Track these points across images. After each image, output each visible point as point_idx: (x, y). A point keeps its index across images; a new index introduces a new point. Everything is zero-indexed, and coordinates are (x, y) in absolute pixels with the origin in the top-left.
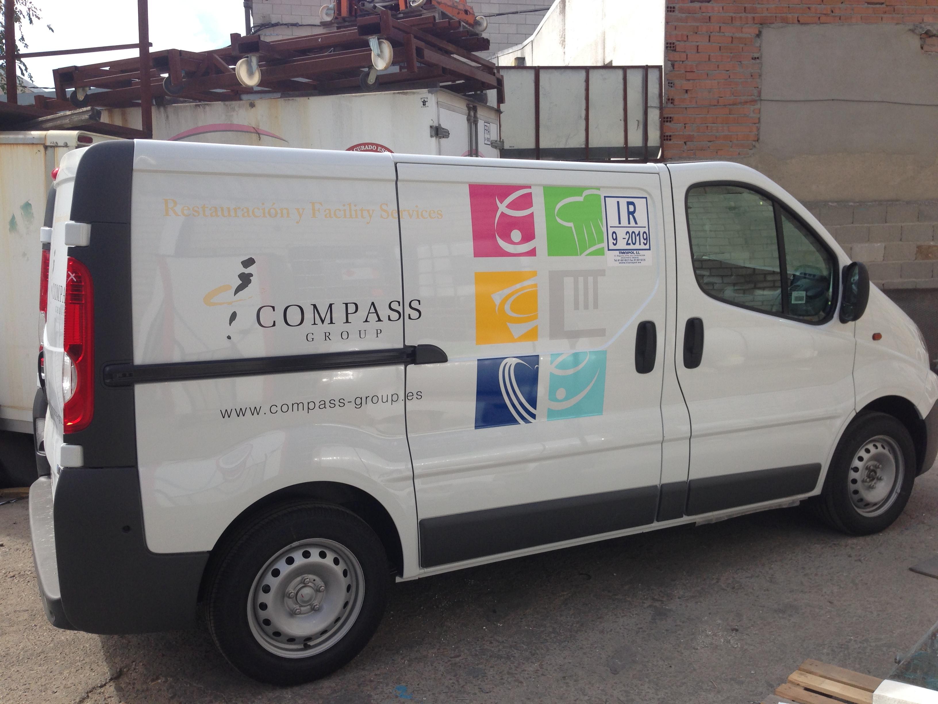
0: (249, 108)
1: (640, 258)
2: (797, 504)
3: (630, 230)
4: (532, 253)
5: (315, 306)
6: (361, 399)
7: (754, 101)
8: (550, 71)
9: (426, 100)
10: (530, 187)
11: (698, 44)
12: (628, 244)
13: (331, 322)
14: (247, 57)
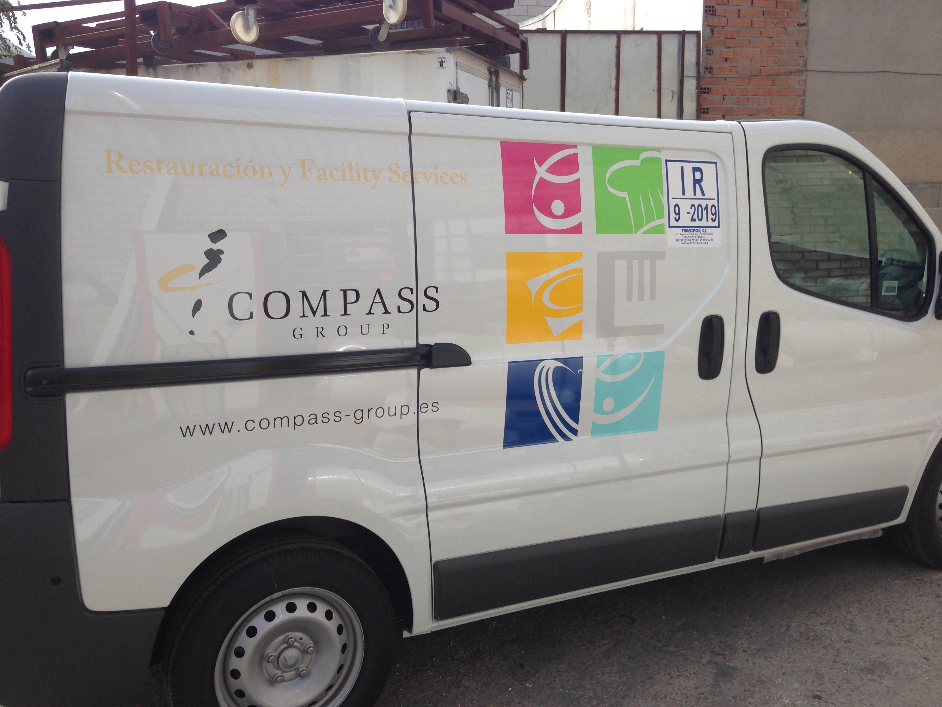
0: (247, 69)
1: (707, 237)
2: (880, 534)
3: (696, 203)
4: (577, 229)
5: (304, 293)
6: (362, 411)
7: (799, 72)
8: (578, 35)
9: (443, 60)
10: (575, 147)
11: (739, 8)
12: (693, 220)
13: (325, 315)
14: (244, 10)
